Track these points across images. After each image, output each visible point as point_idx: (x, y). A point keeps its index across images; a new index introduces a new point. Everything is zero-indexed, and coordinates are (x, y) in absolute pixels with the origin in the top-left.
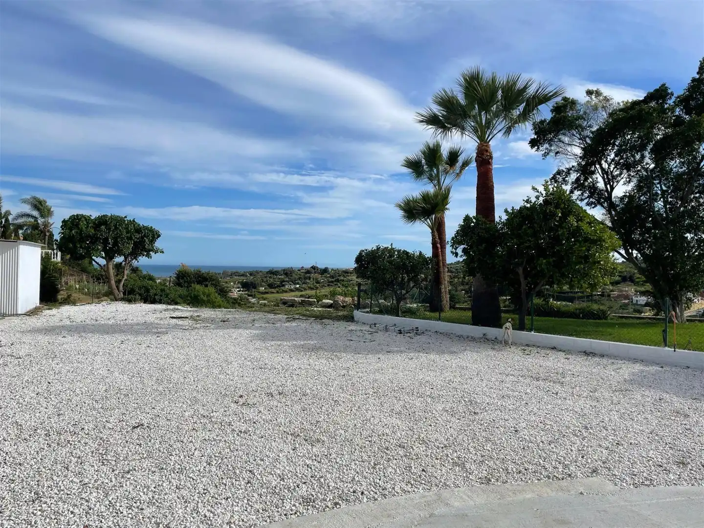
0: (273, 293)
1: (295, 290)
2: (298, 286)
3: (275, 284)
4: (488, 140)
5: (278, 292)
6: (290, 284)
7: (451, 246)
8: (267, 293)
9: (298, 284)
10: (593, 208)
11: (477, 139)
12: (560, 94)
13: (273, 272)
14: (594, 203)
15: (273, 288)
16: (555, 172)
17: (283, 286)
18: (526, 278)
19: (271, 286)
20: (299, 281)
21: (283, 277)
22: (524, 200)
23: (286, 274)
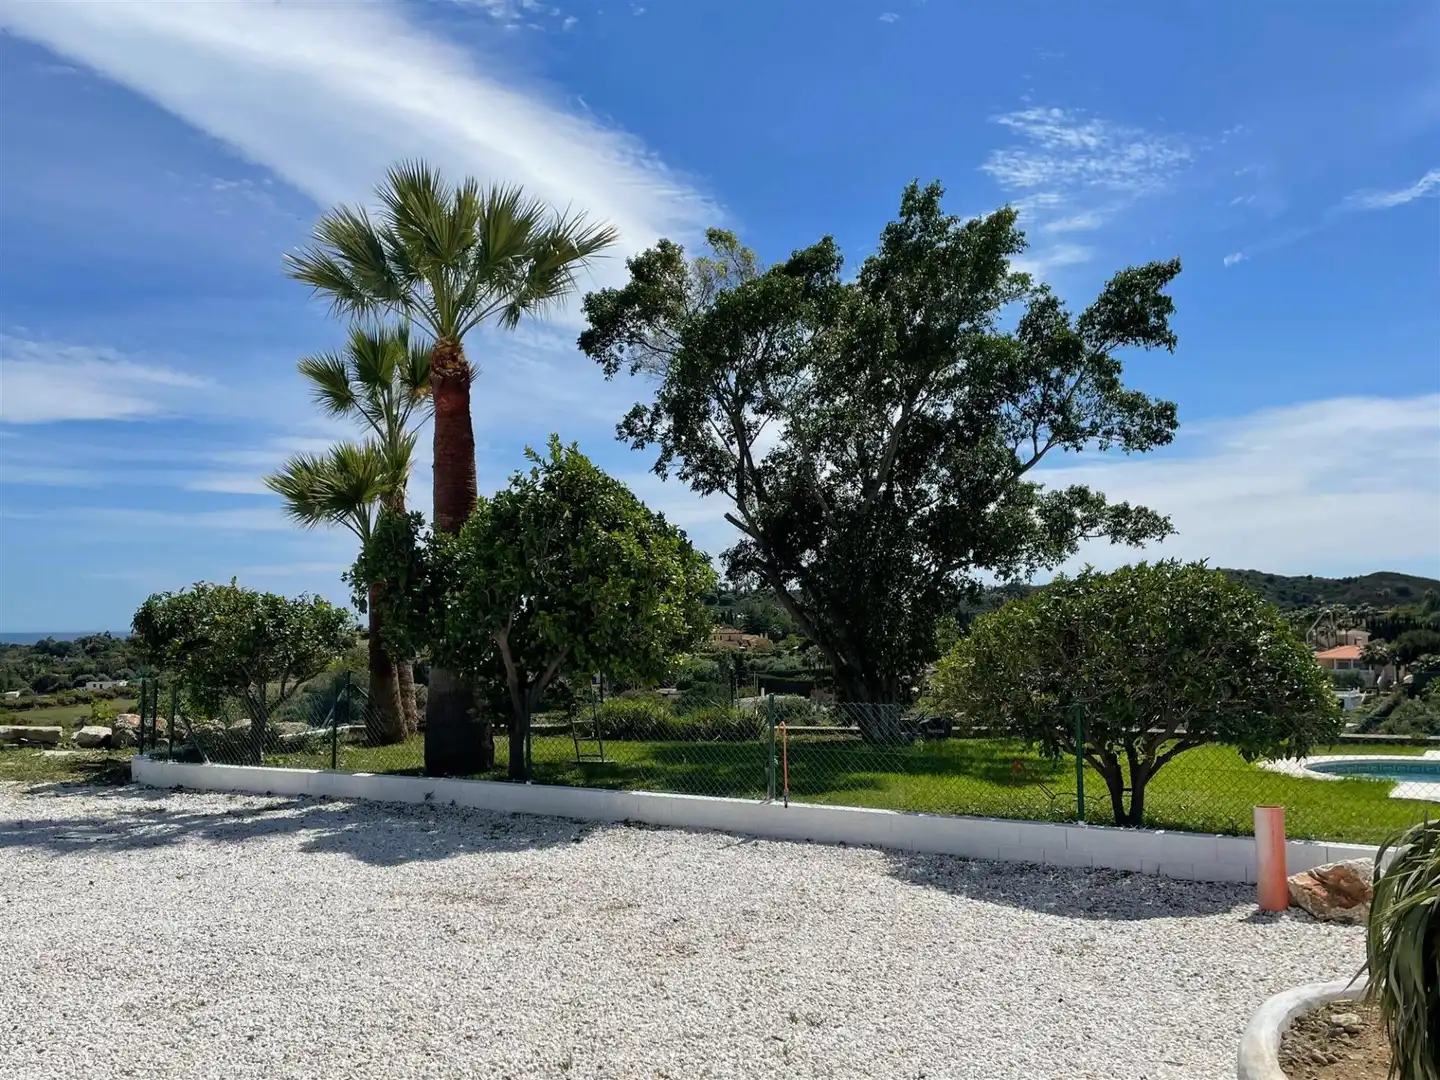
0: (46, 705)
1: (113, 694)
2: (123, 683)
3: (55, 680)
4: (458, 333)
5: (62, 703)
6: (101, 680)
7: (351, 585)
8: (27, 707)
9: (125, 677)
10: (708, 493)
11: (431, 329)
12: (609, 241)
13: (50, 649)
14: (706, 483)
15: (48, 693)
16: (628, 411)
17: (82, 684)
18: (515, 659)
19: (41, 686)
20: (130, 672)
21: (79, 660)
22: (510, 479)
23: (92, 652)
